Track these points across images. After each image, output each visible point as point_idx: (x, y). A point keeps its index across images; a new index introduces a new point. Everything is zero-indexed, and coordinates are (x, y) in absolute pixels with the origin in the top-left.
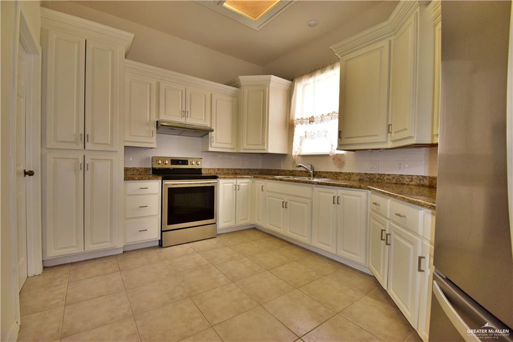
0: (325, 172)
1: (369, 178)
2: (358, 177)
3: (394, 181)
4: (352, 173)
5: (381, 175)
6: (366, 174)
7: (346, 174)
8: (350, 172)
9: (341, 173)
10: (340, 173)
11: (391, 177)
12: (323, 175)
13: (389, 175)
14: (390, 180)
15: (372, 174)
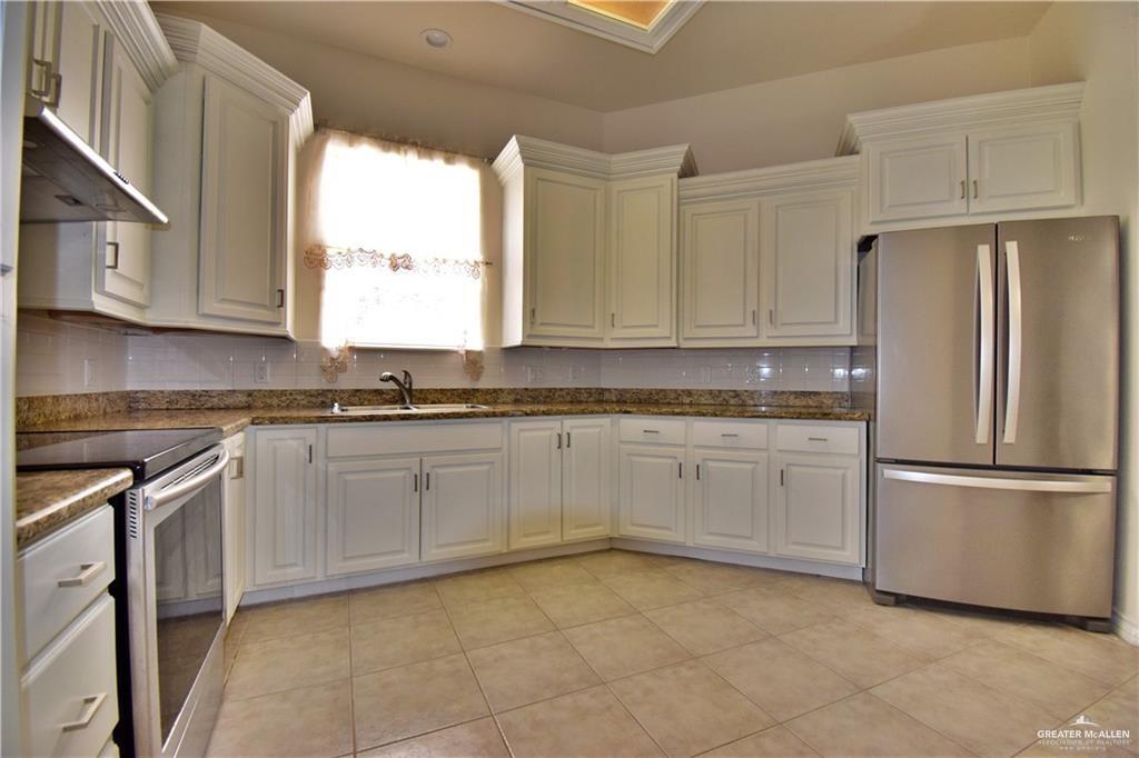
0: (436, 390)
1: (530, 397)
2: (512, 397)
3: (569, 398)
4: (500, 389)
5: (550, 390)
6: (526, 389)
7: (487, 391)
8: (497, 387)
9: (478, 390)
10: (474, 390)
11: (564, 393)
12: (429, 397)
13: (561, 390)
14: (563, 397)
15: (535, 390)
